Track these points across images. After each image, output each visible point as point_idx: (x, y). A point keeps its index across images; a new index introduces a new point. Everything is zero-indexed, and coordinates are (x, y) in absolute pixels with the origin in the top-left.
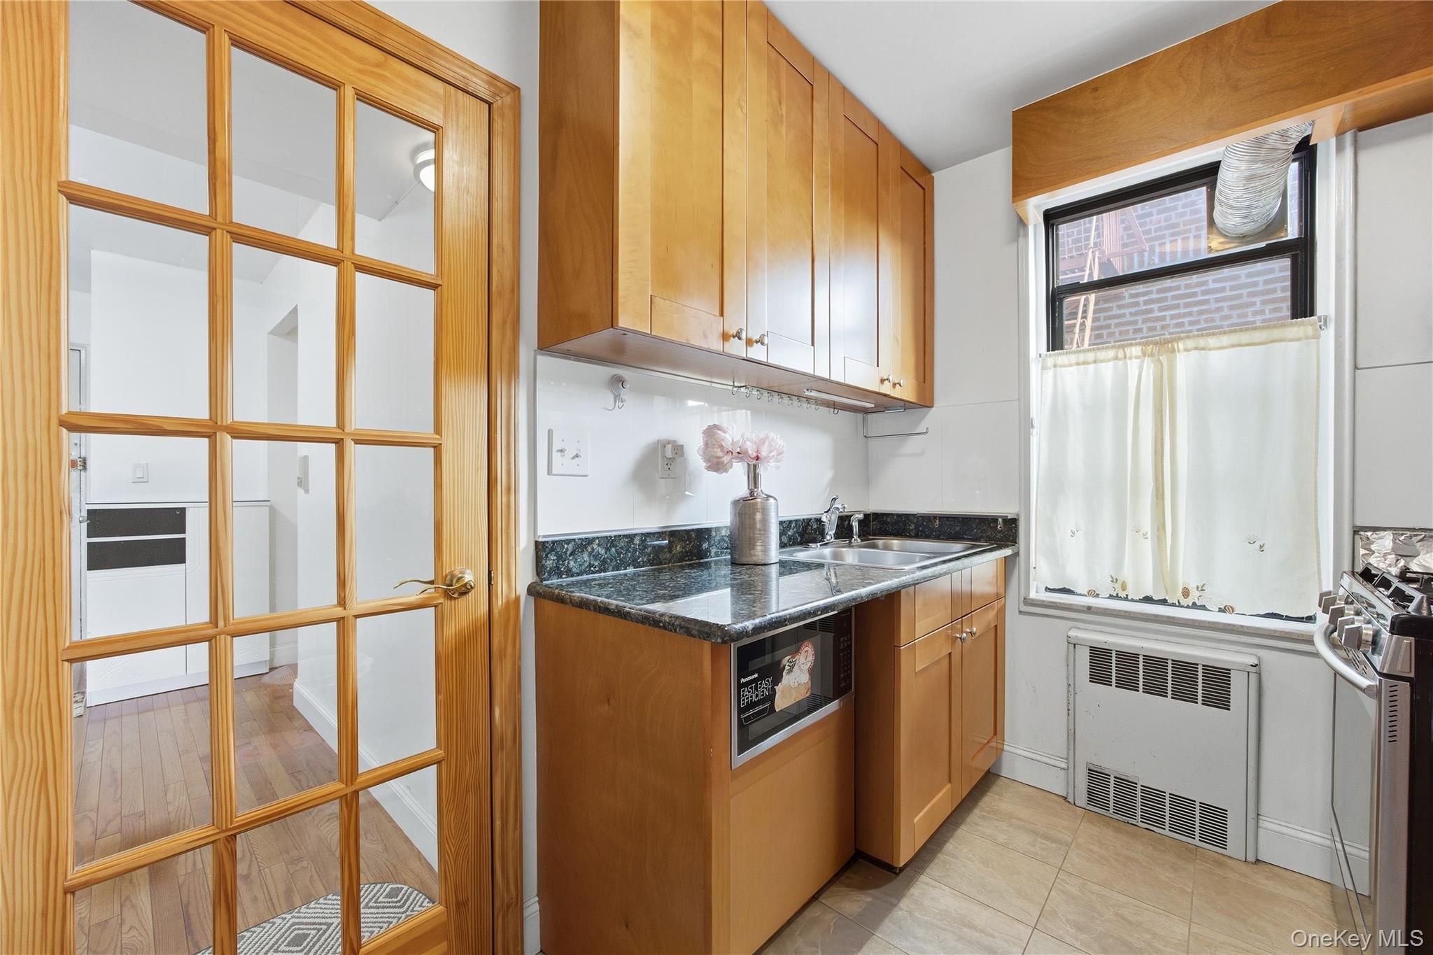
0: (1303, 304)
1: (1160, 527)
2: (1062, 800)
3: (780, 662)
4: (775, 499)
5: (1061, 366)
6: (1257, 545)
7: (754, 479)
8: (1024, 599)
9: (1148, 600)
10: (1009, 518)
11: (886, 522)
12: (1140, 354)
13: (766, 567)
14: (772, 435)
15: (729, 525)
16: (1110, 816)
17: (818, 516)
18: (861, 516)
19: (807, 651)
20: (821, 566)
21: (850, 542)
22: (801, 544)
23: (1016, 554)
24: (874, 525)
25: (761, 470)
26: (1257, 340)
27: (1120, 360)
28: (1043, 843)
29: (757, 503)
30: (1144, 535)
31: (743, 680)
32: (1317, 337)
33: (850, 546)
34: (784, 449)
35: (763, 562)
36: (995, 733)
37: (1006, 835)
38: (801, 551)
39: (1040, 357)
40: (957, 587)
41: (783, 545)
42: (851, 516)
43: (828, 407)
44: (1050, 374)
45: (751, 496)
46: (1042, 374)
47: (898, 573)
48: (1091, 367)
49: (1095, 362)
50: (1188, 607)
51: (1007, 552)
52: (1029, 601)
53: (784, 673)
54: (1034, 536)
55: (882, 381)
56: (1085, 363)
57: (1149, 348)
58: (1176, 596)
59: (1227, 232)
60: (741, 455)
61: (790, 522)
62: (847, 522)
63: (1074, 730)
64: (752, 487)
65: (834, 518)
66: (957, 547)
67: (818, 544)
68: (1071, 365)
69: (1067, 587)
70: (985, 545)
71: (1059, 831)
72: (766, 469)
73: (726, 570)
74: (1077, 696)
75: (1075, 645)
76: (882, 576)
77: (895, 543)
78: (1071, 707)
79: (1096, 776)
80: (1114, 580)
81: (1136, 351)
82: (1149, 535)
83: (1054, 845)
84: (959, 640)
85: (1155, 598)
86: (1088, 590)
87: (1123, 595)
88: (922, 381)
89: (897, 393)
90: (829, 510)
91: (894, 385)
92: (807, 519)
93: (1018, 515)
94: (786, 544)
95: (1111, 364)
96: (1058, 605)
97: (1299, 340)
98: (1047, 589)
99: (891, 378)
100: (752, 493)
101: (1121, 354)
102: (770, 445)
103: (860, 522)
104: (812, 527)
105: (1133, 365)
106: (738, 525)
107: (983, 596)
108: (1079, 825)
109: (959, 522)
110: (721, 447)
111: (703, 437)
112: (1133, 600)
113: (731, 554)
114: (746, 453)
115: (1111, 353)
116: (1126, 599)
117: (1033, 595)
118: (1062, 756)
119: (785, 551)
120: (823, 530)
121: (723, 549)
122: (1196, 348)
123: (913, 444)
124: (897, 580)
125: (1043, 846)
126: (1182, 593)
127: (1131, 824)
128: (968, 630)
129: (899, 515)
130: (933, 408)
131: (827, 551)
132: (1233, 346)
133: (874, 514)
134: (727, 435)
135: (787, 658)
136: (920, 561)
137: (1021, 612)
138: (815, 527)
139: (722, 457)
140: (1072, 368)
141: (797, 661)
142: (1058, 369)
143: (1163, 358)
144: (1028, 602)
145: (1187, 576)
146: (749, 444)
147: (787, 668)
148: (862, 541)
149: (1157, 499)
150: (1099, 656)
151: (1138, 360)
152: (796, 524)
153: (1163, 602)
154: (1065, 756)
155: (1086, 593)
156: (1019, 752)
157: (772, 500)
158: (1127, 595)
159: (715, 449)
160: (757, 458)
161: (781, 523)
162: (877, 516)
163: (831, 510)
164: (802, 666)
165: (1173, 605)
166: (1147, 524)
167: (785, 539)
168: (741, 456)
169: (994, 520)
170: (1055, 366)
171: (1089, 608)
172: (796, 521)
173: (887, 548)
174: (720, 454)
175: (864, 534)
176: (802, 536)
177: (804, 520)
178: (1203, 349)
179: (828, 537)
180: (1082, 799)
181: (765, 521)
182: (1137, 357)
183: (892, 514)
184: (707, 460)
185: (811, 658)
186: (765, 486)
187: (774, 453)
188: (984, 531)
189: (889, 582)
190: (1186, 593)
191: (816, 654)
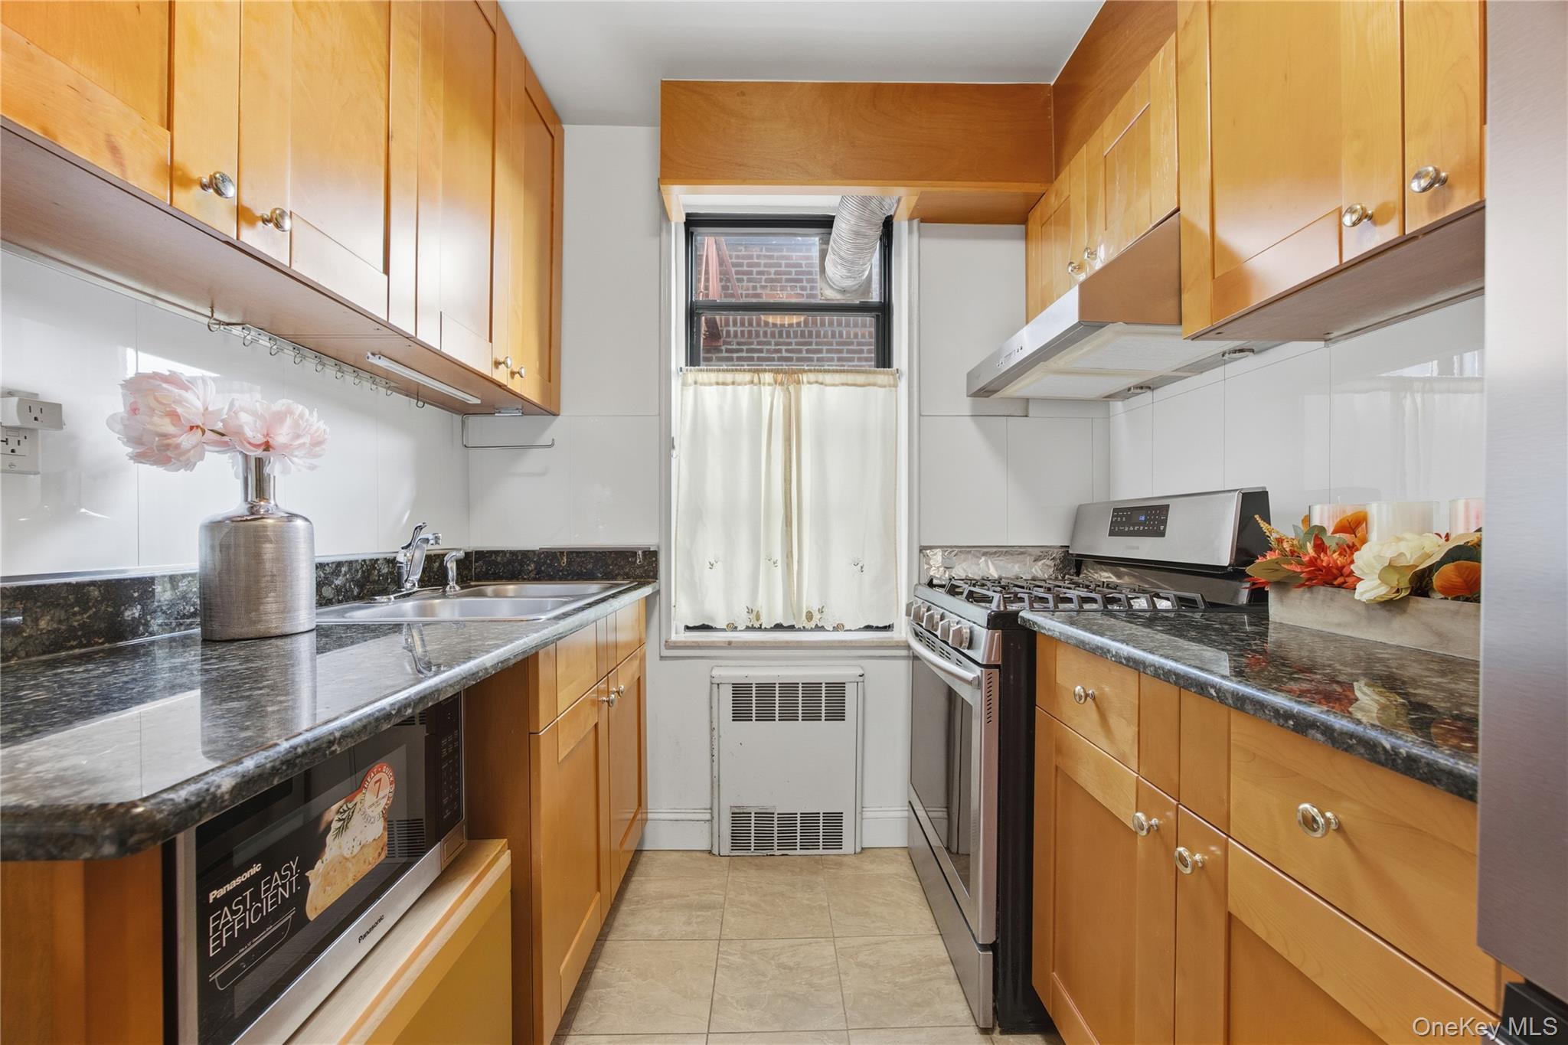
0: (884, 358)
1: (789, 555)
2: (707, 855)
3: (320, 817)
4: (306, 520)
5: (701, 384)
6: (859, 566)
7: (258, 482)
8: (666, 642)
9: (778, 627)
10: (652, 550)
11: (496, 564)
12: (772, 381)
13: (288, 640)
14: (299, 408)
15: (197, 571)
16: (753, 854)
17: (390, 556)
18: (461, 554)
19: (380, 780)
20: (396, 628)
21: (444, 591)
22: (359, 598)
23: (657, 593)
24: (477, 567)
25: (274, 469)
26: (859, 382)
27: (755, 385)
28: (698, 916)
29: (265, 527)
30: (774, 563)
31: (215, 895)
32: (895, 386)
33: (444, 595)
34: (326, 436)
35: (278, 632)
36: (640, 805)
37: (661, 924)
38: (359, 608)
39: (681, 371)
40: (602, 638)
41: (322, 602)
42: (446, 554)
43: (407, 396)
44: (690, 392)
45: (253, 514)
46: (682, 390)
47: (533, 625)
48: (730, 388)
49: (733, 383)
50: (812, 630)
51: (647, 591)
52: (671, 644)
53: (329, 838)
54: (674, 570)
55: (497, 364)
56: (724, 384)
57: (780, 377)
58: (802, 622)
59: (833, 283)
60: (224, 437)
61: (339, 564)
62: (437, 564)
63: (719, 776)
64: (252, 496)
65: (419, 556)
66: (593, 588)
67: (392, 597)
68: (710, 384)
69: (706, 623)
70: (626, 584)
71: (711, 893)
72: (285, 471)
73: (193, 656)
74: (721, 739)
75: (718, 684)
76: (511, 632)
77: (511, 588)
78: (715, 753)
79: (739, 818)
80: (750, 611)
81: (768, 377)
82: (779, 564)
83: (709, 913)
84: (606, 703)
85: (785, 625)
86: (727, 623)
87: (757, 625)
88: (547, 378)
89: (515, 385)
90: (410, 544)
91: (513, 374)
92: (370, 560)
93: (658, 547)
94: (331, 600)
95: (747, 387)
96: (701, 644)
97: (885, 386)
98: (687, 628)
99: (509, 362)
100: (253, 509)
101: (756, 380)
102: (296, 425)
103: (459, 562)
104: (379, 571)
105: (766, 391)
106: (218, 567)
107: (627, 645)
108: (728, 877)
109: (592, 558)
110: (174, 416)
111: (124, 396)
112: (766, 629)
113: (202, 625)
114: (239, 433)
115: (747, 377)
116: (760, 628)
117: (674, 637)
118: (706, 807)
119: (331, 611)
120: (400, 575)
121: (182, 618)
122: (817, 382)
123: (533, 460)
124: (535, 635)
125: (699, 920)
126: (806, 616)
127: (770, 855)
128: (614, 689)
129: (514, 553)
130: (560, 417)
131: (408, 605)
132: (843, 384)
133: (477, 552)
134: (188, 395)
135: (335, 807)
136: (553, 609)
137: (662, 658)
138: (385, 571)
139: (175, 436)
140: (712, 387)
141: (358, 807)
142: (698, 386)
143: (791, 388)
144: (669, 645)
145: (810, 600)
146: (245, 418)
147: (335, 825)
148: (462, 588)
149: (787, 526)
150: (740, 691)
151: (770, 388)
152: (350, 569)
153: (792, 628)
154: (709, 806)
155: (725, 627)
156: (663, 816)
157: (299, 523)
158: (761, 625)
159: (156, 419)
160: (267, 447)
161: (320, 566)
162: (480, 555)
163: (413, 544)
164: (369, 811)
165: (799, 630)
166: (778, 554)
167: (328, 592)
168: (226, 439)
169: (633, 553)
170: (696, 383)
171: (730, 643)
172: (350, 563)
173: (497, 595)
174: (170, 429)
175: (463, 580)
176: (361, 585)
177: (364, 561)
178: (822, 384)
179: (408, 585)
180: (726, 849)
181: (283, 559)
182: (769, 384)
183: (502, 551)
184: (135, 440)
185: (387, 790)
186: (284, 495)
187: (306, 440)
188: (621, 567)
189: (526, 639)
190: (810, 616)
191: (396, 781)
